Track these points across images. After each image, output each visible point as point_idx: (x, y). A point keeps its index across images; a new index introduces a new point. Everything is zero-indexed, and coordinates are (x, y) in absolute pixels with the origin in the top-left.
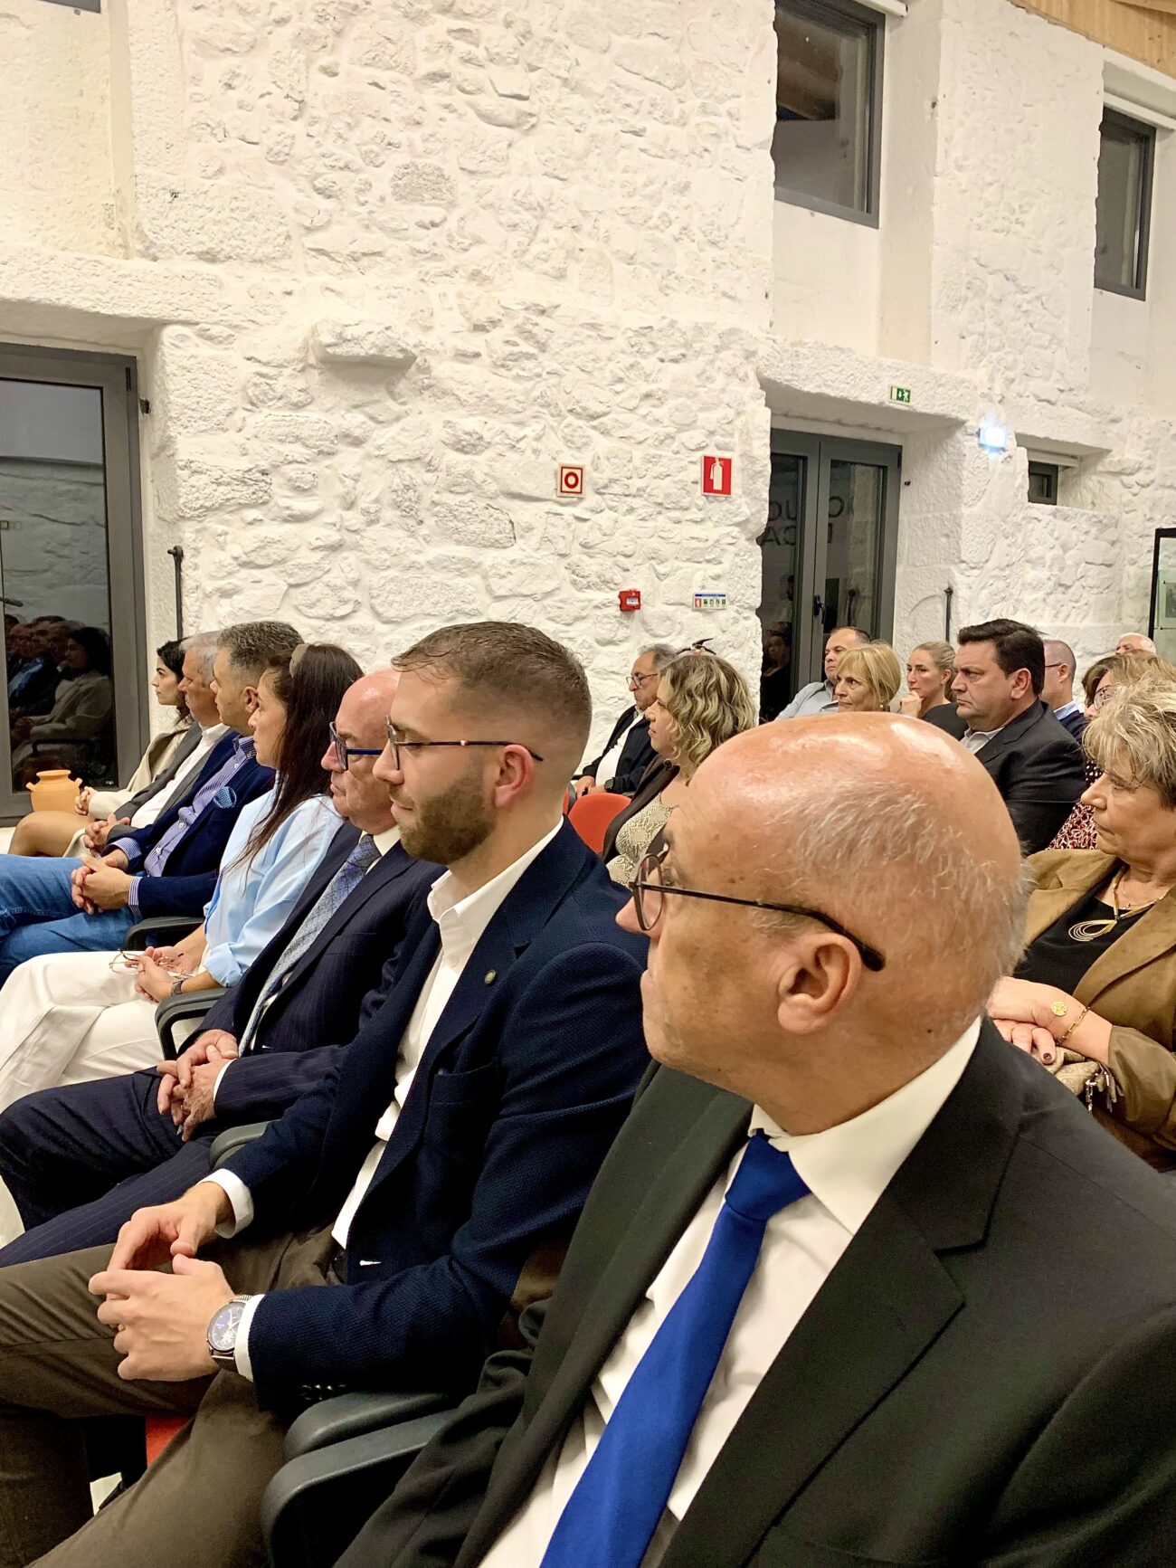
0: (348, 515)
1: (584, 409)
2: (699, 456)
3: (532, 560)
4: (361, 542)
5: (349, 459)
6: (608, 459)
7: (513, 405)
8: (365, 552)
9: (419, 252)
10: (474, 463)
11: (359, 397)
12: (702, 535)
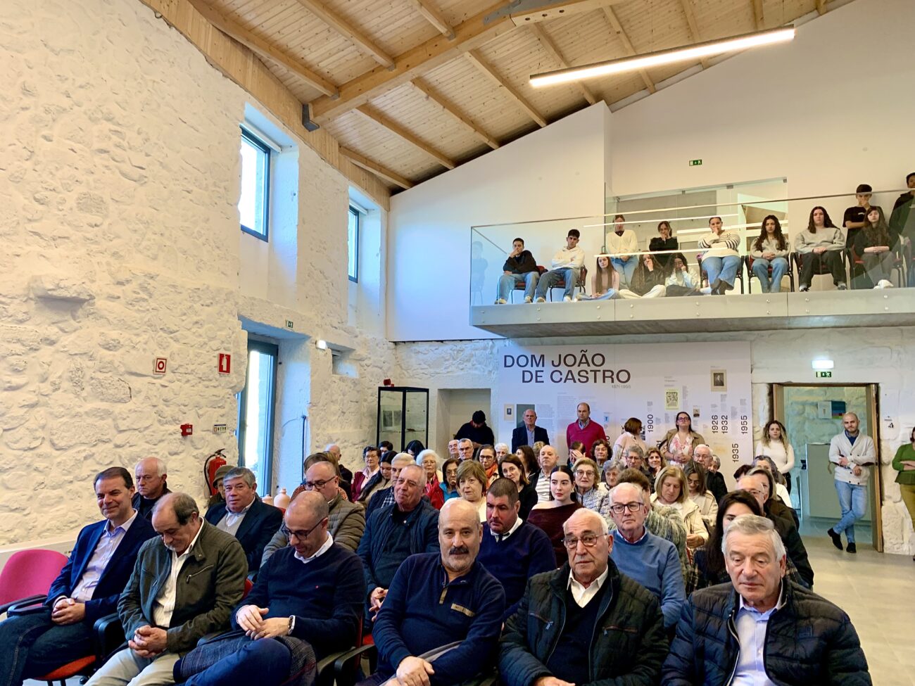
0: (42, 385)
1: (168, 328)
2: (217, 353)
3: (139, 409)
4: (49, 402)
5: (46, 352)
6: (178, 354)
7: (134, 325)
8: (51, 407)
9: (88, 239)
10: (114, 355)
11: (56, 318)
12: (217, 393)
